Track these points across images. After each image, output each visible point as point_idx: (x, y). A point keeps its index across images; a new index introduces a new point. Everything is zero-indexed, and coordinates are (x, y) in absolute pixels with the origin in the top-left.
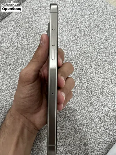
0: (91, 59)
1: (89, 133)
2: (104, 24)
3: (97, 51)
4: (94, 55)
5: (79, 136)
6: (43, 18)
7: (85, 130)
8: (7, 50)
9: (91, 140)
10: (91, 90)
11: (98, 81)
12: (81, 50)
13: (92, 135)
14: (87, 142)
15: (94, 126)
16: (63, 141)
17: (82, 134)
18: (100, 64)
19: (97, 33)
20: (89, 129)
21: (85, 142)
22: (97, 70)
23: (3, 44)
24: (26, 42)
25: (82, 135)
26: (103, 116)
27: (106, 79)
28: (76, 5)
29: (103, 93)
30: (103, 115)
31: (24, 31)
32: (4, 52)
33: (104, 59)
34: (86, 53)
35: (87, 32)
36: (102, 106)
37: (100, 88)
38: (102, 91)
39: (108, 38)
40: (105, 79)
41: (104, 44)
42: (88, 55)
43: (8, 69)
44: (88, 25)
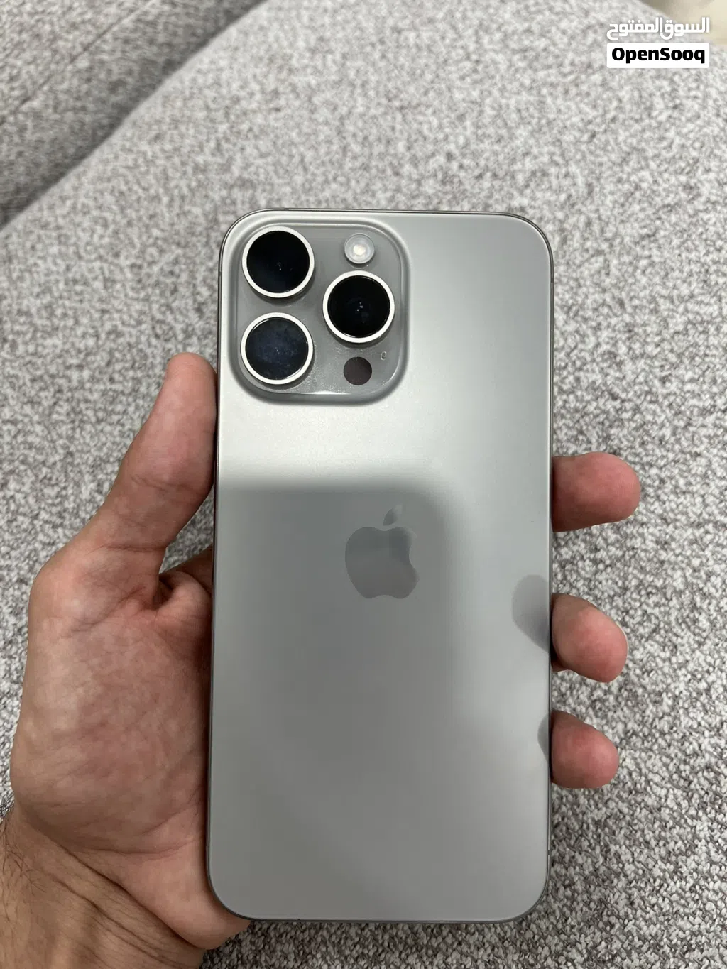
0: (610, 405)
1: (622, 883)
2: (683, 179)
3: (650, 349)
4: (630, 377)
5: (555, 906)
6: (297, 159)
7: (594, 864)
8: (75, 375)
9: (630, 926)
10: (619, 601)
11: (663, 544)
13: (635, 893)
14: (609, 940)
15: (649, 836)
16: (450, 939)
17: (574, 891)
18: (667, 432)
19: (643, 238)
20: (618, 856)
21: (595, 946)
22: (654, 471)
23: (49, 342)
24: (193, 317)
25: (573, 899)
26: (708, 767)
27: (716, 524)
28: (503, 67)
29: (695, 621)
30: (701, 761)
31: (180, 251)
32: (60, 391)
33: (695, 402)
34: (580, 369)
35: (577, 235)
36: (693, 701)
37: (679, 584)
38: (694, 608)
39: (715, 262)
40: (710, 527)
41: (690, 306)
42: (592, 377)
43: (85, 495)
44: (583, 190)
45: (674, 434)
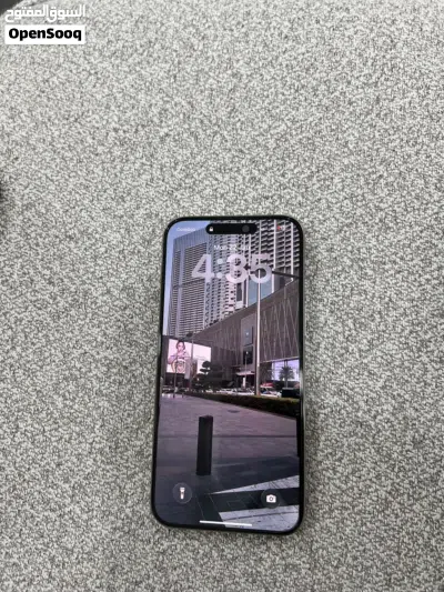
1: (408, 405)
2: (229, 72)
3: (268, 164)
5: (388, 433)
7: (392, 405)
8: (14, 353)
9: (422, 419)
10: (328, 288)
12: (222, 195)
13: (415, 405)
14: (417, 431)
15: (406, 377)
16: (355, 479)
17: (391, 422)
18: (300, 198)
19: (230, 113)
20: (399, 395)
21: (414, 437)
24: (51, 288)
25: (393, 426)
26: (411, 332)
27: (347, 226)
28: (110, 68)
30: (407, 332)
31: (20, 260)
32: (12, 366)
35: (200, 131)
36: (387, 309)
37: (349, 263)
39: (270, 104)
41: (272, 132)
42: (251, 195)
43: (60, 406)
44: (188, 107)
45: (303, 197)
